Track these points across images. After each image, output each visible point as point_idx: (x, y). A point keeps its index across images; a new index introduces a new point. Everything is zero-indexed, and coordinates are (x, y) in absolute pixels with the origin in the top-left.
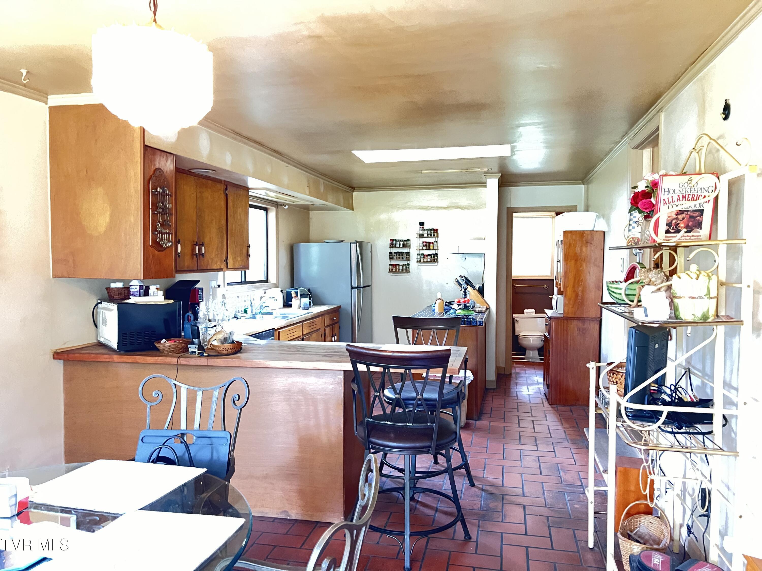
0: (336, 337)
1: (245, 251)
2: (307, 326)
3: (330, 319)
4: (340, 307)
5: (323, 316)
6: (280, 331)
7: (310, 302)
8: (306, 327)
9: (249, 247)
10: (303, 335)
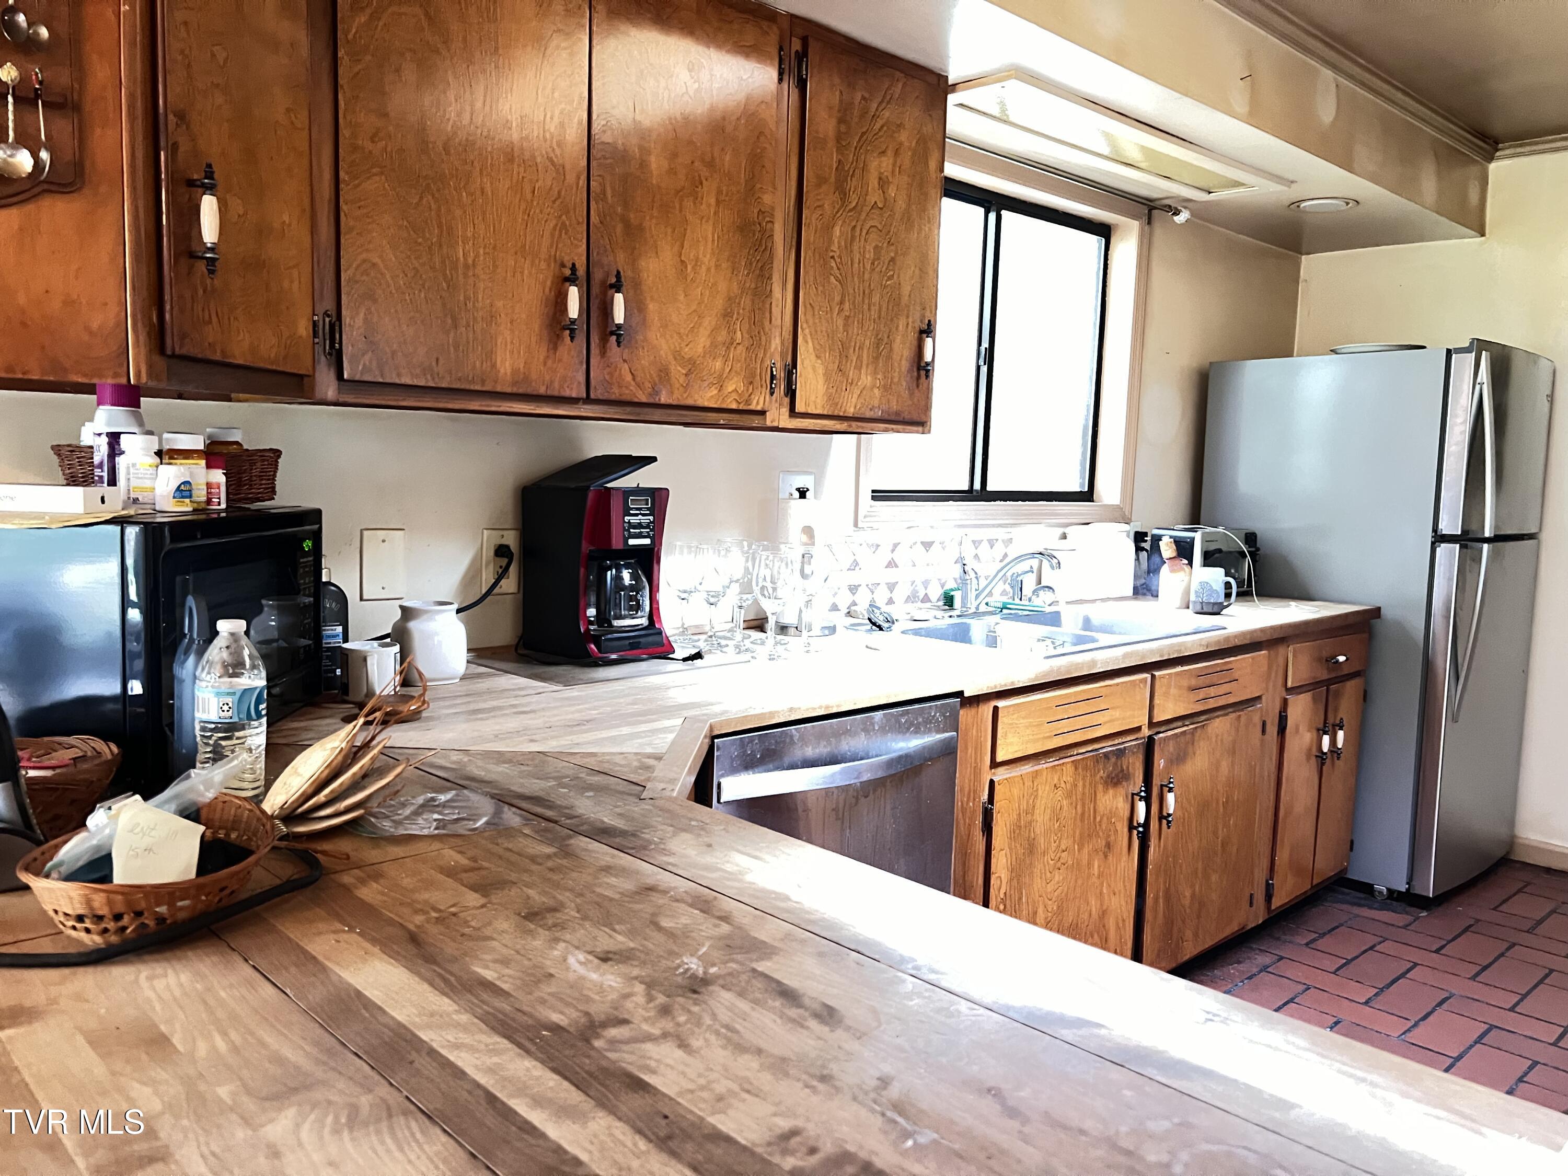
0: (1341, 734)
1: (902, 350)
2: (1180, 688)
3: (1319, 660)
4: (1376, 613)
5: (1281, 650)
6: (1001, 704)
7: (1228, 585)
8: (1173, 691)
9: (928, 330)
10: (1151, 724)
